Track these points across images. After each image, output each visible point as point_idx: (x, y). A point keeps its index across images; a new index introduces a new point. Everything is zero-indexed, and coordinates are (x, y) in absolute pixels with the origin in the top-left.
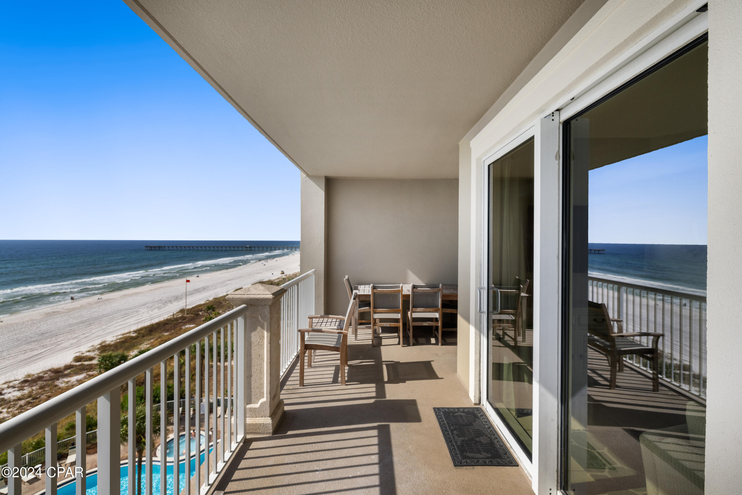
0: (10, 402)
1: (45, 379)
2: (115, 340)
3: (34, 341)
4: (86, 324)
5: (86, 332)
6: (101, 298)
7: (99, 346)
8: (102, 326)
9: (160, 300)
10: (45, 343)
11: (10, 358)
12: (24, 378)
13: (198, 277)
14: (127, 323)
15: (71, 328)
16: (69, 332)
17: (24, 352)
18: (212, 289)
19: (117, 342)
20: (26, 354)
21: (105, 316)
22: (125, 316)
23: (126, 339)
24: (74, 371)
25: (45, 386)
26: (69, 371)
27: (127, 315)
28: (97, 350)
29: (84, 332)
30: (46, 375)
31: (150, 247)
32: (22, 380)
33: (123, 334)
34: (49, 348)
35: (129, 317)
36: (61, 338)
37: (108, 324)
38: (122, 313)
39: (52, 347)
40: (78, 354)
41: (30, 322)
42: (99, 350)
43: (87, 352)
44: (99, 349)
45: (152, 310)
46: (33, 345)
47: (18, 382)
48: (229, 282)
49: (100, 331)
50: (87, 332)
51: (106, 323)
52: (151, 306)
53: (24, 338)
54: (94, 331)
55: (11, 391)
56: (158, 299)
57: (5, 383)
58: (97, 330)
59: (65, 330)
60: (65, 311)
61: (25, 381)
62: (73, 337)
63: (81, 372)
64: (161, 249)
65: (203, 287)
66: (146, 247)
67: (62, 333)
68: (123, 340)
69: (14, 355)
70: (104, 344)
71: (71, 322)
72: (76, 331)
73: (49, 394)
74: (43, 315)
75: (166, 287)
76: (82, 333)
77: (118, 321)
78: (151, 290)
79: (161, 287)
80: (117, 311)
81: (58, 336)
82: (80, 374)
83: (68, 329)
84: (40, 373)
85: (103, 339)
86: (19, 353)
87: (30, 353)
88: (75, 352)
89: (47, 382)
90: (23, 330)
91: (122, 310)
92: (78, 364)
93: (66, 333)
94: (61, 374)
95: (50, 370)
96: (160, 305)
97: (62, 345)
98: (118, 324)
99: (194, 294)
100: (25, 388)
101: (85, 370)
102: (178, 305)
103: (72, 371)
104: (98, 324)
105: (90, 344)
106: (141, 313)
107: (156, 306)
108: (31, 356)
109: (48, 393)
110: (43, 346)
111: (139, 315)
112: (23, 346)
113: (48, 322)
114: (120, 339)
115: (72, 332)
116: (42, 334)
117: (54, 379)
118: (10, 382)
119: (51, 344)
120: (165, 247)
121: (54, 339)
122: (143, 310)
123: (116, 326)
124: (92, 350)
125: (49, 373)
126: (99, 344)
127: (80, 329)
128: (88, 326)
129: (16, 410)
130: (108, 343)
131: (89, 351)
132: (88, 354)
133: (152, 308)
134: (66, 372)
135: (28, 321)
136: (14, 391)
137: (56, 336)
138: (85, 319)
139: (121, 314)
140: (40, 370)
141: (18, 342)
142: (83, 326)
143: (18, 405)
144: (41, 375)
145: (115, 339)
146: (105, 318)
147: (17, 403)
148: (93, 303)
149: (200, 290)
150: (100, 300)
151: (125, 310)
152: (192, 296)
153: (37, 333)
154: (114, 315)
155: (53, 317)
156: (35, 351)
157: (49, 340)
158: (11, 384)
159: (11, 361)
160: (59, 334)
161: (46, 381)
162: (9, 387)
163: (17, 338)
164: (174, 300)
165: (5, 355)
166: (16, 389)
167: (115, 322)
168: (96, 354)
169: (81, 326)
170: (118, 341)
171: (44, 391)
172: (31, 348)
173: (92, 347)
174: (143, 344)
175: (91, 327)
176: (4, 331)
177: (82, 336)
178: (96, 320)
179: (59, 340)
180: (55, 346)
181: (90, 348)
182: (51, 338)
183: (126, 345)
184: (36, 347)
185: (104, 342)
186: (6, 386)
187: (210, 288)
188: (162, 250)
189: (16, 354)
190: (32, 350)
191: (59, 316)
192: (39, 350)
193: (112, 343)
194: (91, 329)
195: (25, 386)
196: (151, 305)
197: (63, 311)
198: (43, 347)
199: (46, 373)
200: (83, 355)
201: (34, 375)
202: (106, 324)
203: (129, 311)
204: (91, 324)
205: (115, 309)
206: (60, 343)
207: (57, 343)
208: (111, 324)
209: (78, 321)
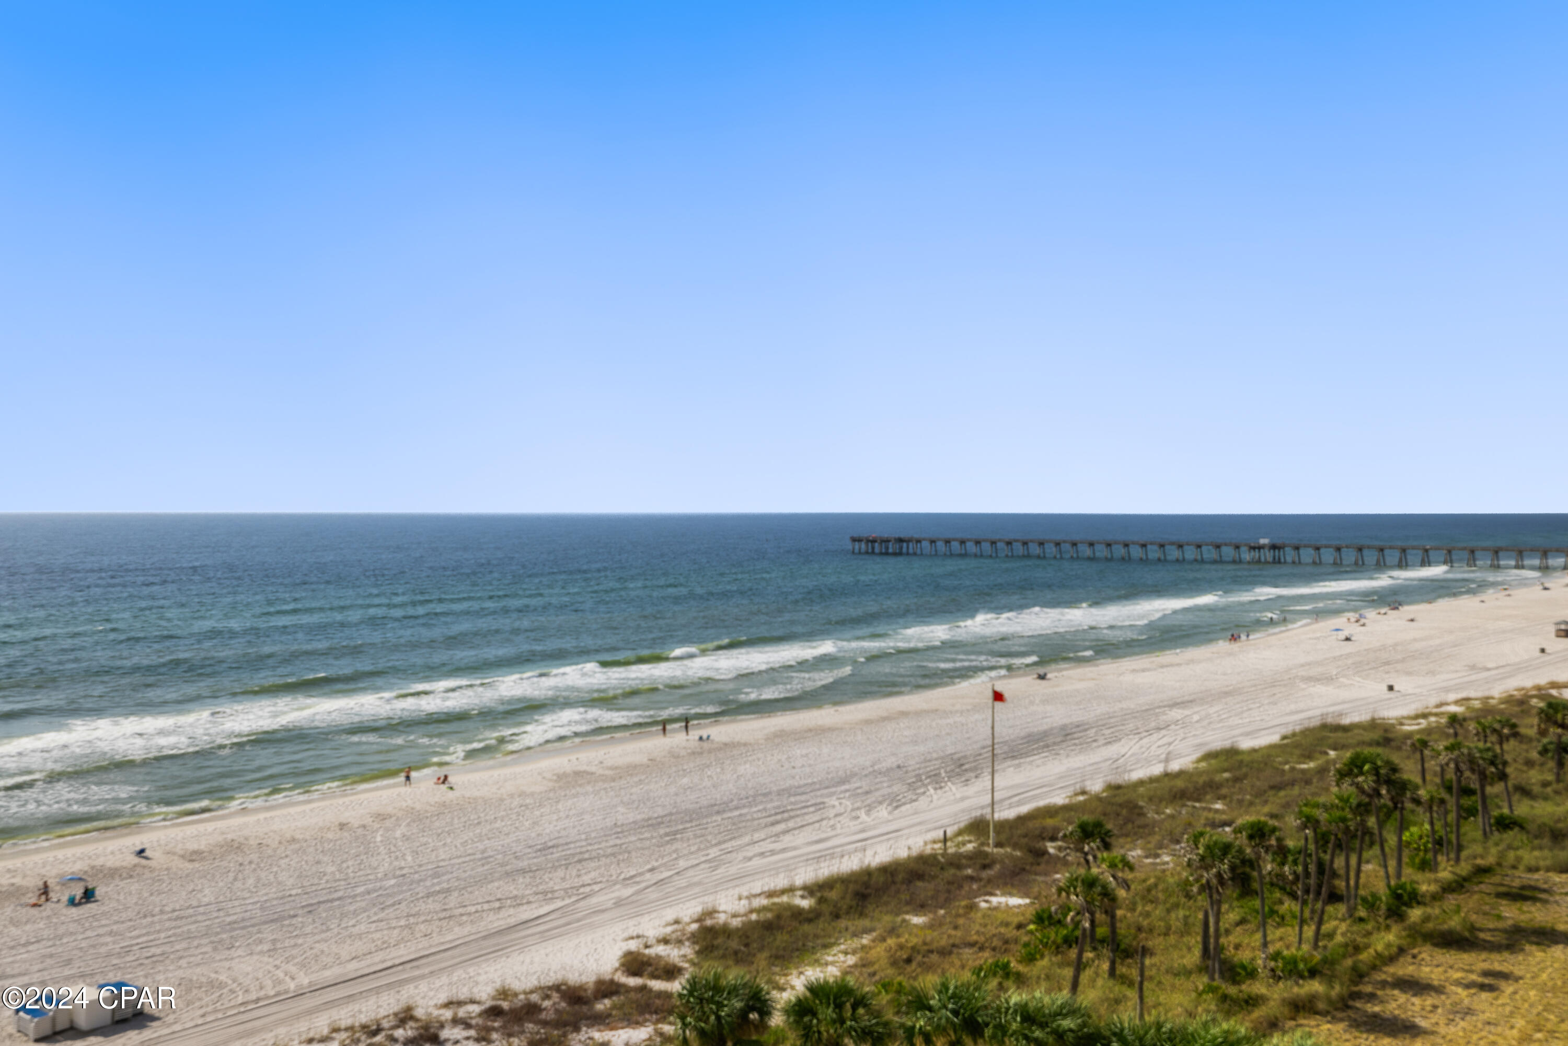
1: (543, 1016)
2: (745, 915)
3: (523, 871)
4: (662, 831)
5: (660, 862)
6: (708, 737)
7: (695, 926)
8: (707, 848)
9: (899, 767)
10: (551, 884)
11: (464, 918)
12: (494, 998)
13: (1042, 677)
14: (784, 850)
15: (618, 842)
16: (613, 855)
17: (497, 905)
18: (1102, 742)
19: (750, 922)
20: (503, 914)
21: (716, 808)
22: (779, 817)
23: (779, 917)
24: (620, 1007)
26: (607, 1002)
27: (786, 815)
28: (688, 939)
29: (656, 864)
30: (546, 1003)
31: (868, 541)
32: (489, 1004)
33: (771, 894)
34: (559, 904)
35: (791, 824)
36: (593, 875)
37: (725, 842)
38: (769, 806)
39: (567, 901)
40: (633, 946)
41: (516, 801)
42: (694, 943)
43: (659, 941)
44: (694, 938)
45: (869, 809)
46: (521, 886)
47: (475, 1009)
48: (1176, 714)
49: (703, 866)
50: (664, 865)
51: (720, 838)
52: (866, 788)
53: (500, 856)
54: (682, 864)
55: (459, 1037)
56: (891, 762)
57: (448, 1005)
58: (690, 863)
59: (603, 845)
60: (607, 772)
61: (494, 1012)
62: (622, 876)
63: (640, 1019)
64: (904, 550)
65: (1063, 727)
66: (854, 540)
67: (594, 854)
68: (769, 915)
69: (473, 909)
70: (709, 922)
71: (621, 819)
72: (634, 854)
74: (550, 780)
75: (919, 714)
76: (649, 867)
77: (757, 836)
78: (868, 722)
79: (904, 714)
80: (755, 796)
81: (585, 863)
82: (639, 1024)
83: (611, 843)
84: (532, 992)
85: (708, 901)
86: (486, 906)
87: (512, 911)
88: (626, 935)
89: (548, 1030)
90: (498, 824)
91: (770, 793)
92: (633, 981)
93: (607, 856)
94: (585, 1008)
95: (557, 988)
96: (895, 789)
97: (594, 900)
98: (757, 849)
99: (1027, 755)
100: (495, 1036)
101: (651, 1013)
102: (963, 799)
103: (614, 1007)
104: (696, 836)
105: (670, 914)
106: (831, 813)
107: (885, 791)
108: (512, 921)
110: (545, 893)
111: (824, 823)
112: (496, 884)
113: (560, 806)
114: (758, 911)
115: (621, 857)
116: (545, 848)
117: (565, 1024)
118: (460, 1003)
119: (565, 890)
120: (919, 541)
121: (574, 873)
122: (836, 803)
123: (750, 854)
124: (674, 936)
125: (556, 996)
126: (695, 917)
127: (643, 849)
128: (668, 842)
130: (722, 918)
131: (665, 941)
132: (661, 950)
133: (870, 799)
134: (603, 1005)
135: (512, 796)
136: (468, 1038)
137: (580, 861)
138: (660, 811)
139: (765, 809)
140: (531, 982)
141: (486, 867)
142: (652, 837)
144: (535, 998)
145: (742, 906)
146: (719, 818)
148: (683, 753)
149: (1050, 740)
150: (705, 745)
151: (780, 793)
152: (1019, 766)
153: (531, 843)
154: (745, 811)
155: (573, 791)
156: (525, 907)
157: (560, 873)
158: (462, 1012)
159: (468, 929)
160: (586, 856)
161: (545, 1023)
162: (456, 1021)
163: (483, 852)
164: (952, 775)
165: (452, 905)
166: (472, 1033)
167: (747, 839)
168: (684, 956)
169: (647, 839)
170: (754, 917)
172: (515, 892)
173: (676, 927)
174: (835, 950)
175: (675, 846)
176: (456, 821)
177: (648, 876)
178: (691, 821)
179: (586, 879)
180: (574, 899)
181: (669, 929)
182: (567, 866)
183: (778, 943)
184: (528, 892)
185: (711, 913)
186: (448, 1014)
187: (1092, 732)
188: (908, 554)
189: (479, 907)
190: (517, 901)
191: (589, 788)
192: (534, 906)
193: (736, 923)
194: (675, 856)
195: (494, 1029)
196: (865, 784)
197: (601, 772)
198: (547, 895)
199: (548, 997)
200: (647, 951)
201: (516, 995)
202: (719, 843)
203: (792, 799)
204: (676, 833)
205: (750, 785)
206: (587, 889)
207: (582, 890)
208: (734, 843)
209: (639, 817)
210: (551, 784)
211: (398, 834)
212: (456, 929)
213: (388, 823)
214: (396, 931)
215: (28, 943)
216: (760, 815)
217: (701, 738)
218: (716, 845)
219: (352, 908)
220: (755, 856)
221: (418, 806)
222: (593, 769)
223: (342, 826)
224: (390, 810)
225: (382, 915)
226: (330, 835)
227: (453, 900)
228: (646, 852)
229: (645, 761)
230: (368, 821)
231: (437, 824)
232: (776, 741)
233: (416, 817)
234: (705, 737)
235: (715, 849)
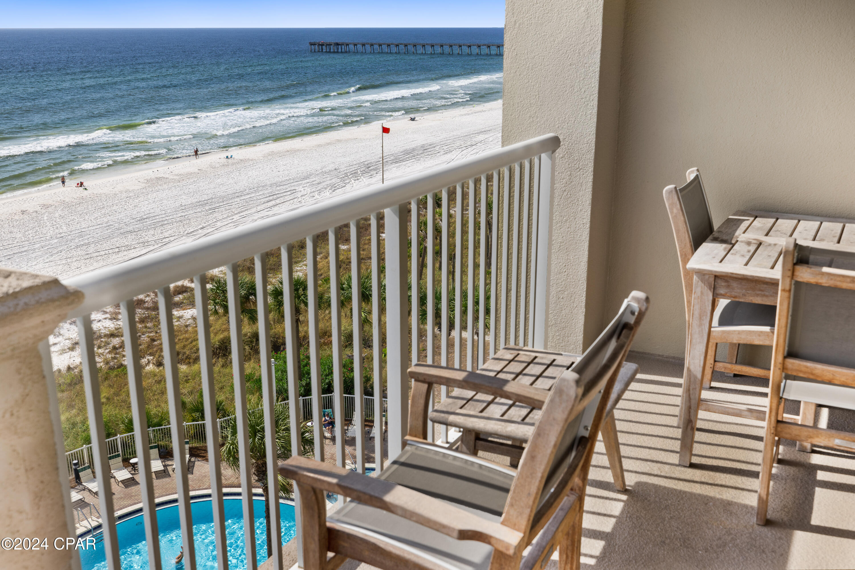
0: (100, 337)
1: (146, 305)
3: (131, 232)
4: (207, 208)
5: (207, 224)
8: (232, 215)
9: (335, 169)
10: (147, 238)
11: (99, 258)
13: (413, 119)
14: (274, 215)
15: (183, 214)
16: (181, 221)
17: (117, 250)
18: (441, 153)
20: (121, 254)
21: (237, 194)
22: (271, 198)
25: (146, 318)
27: (275, 196)
29: (205, 225)
30: (147, 299)
31: (319, 45)
34: (152, 248)
35: (278, 201)
36: (170, 232)
37: (242, 212)
38: (266, 192)
39: (156, 246)
41: (124, 195)
45: (320, 191)
46: (130, 240)
48: (481, 137)
49: (230, 225)
50: (209, 225)
51: (239, 210)
52: (318, 181)
53: (117, 225)
54: (219, 224)
55: (100, 318)
56: (331, 167)
59: (175, 216)
60: (175, 177)
62: (186, 232)
64: (340, 50)
65: (423, 146)
66: (311, 44)
67: (170, 221)
69: (103, 253)
71: (184, 202)
72: (192, 220)
73: (152, 335)
74: (143, 183)
75: (347, 141)
77: (259, 208)
78: (319, 146)
79: (339, 141)
80: (258, 187)
81: (165, 226)
83: (179, 215)
86: (111, 251)
87: (125, 253)
89: (149, 312)
90: (115, 208)
91: (266, 185)
93: (177, 222)
96: (333, 181)
98: (260, 215)
99: (403, 161)
102: (369, 185)
103: (184, 299)
104: (226, 210)
106: (299, 195)
107: (328, 182)
109: (151, 332)
110: (144, 243)
111: (296, 200)
112: (116, 239)
113: (149, 197)
115: (185, 222)
116: (142, 219)
119: (155, 241)
120: (347, 45)
121: (159, 231)
122: (302, 189)
123: (255, 218)
127: (197, 217)
128: (211, 213)
129: (110, 352)
133: (320, 186)
135: (121, 192)
136: (105, 319)
137: (162, 225)
138: (206, 197)
139: (263, 194)
141: (109, 231)
142: (202, 211)
143: (111, 346)
146: (238, 199)
147: (109, 340)
148: (217, 165)
149: (416, 152)
150: (230, 161)
151: (271, 185)
152: (399, 166)
153: (134, 217)
154: (253, 195)
155: (156, 188)
156: (133, 250)
157: (152, 232)
160: (166, 222)
161: (148, 309)
163: (107, 223)
164: (363, 173)
165: (91, 251)
166: (108, 316)
167: (254, 210)
168: (222, 271)
169: (199, 212)
171: (146, 327)
172: (127, 243)
174: (301, 264)
175: (215, 215)
176: (90, 207)
177: (200, 231)
178: (223, 202)
179: (166, 234)
180: (160, 245)
182: (155, 228)
184: (134, 243)
187: (437, 148)
188: (342, 52)
189: (107, 252)
190: (128, 248)
191: (165, 186)
192: (137, 250)
194: (215, 220)
196: (317, 179)
197: (172, 177)
202: (239, 213)
203: (278, 188)
204: (215, 208)
205: (255, 181)
206: (167, 240)
207: (164, 240)
208: (246, 212)
209: (194, 201)
210: (144, 185)
211: (57, 215)
212: (95, 264)
213: (50, 209)
214: (61, 267)
216: (261, 197)
217: (227, 157)
218: (237, 214)
219: (34, 256)
220: (258, 218)
221: (67, 200)
222: (167, 176)
223: (23, 212)
224: (51, 202)
225: (51, 259)
226: (17, 217)
227: (91, 249)
228: (199, 219)
229: (196, 171)
230: (38, 209)
231: (79, 209)
232: (269, 157)
233: (66, 205)
234: (229, 157)
235: (237, 216)
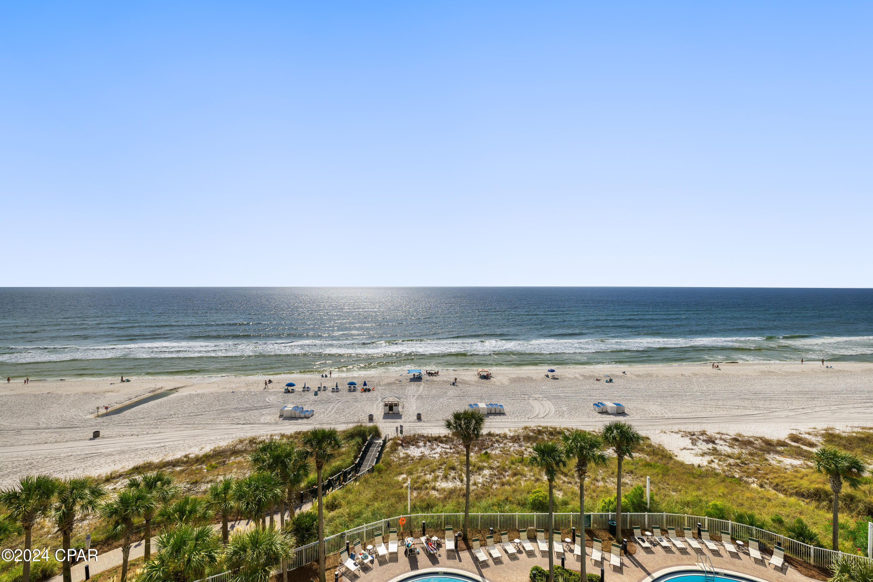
0: (721, 455)
1: (755, 446)
2: (849, 433)
3: (747, 399)
4: (808, 396)
5: (807, 406)
6: (831, 367)
7: (824, 432)
8: (830, 406)
10: (758, 405)
11: (724, 409)
12: (735, 435)
15: (787, 396)
16: (785, 400)
17: (737, 407)
19: (852, 436)
20: (739, 410)
21: (835, 392)
22: (868, 401)
23: (868, 437)
24: (789, 451)
25: (754, 453)
26: (782, 448)
28: (820, 435)
29: (805, 407)
30: (756, 442)
32: (733, 437)
33: (863, 428)
34: (762, 412)
36: (776, 405)
37: (839, 405)
38: (863, 396)
39: (765, 412)
40: (794, 432)
41: (744, 377)
42: (823, 437)
43: (806, 433)
44: (823, 435)
46: (746, 403)
47: (729, 437)
49: (828, 411)
50: (809, 408)
51: (836, 403)
53: (738, 393)
54: (817, 409)
55: (722, 444)
57: (719, 433)
58: (821, 409)
59: (781, 396)
60: (782, 373)
61: (736, 440)
62: (789, 408)
63: (797, 457)
67: (777, 399)
68: (863, 436)
69: (728, 407)
70: (830, 432)
71: (789, 389)
72: (794, 402)
73: (757, 465)
76: (801, 407)
77: (856, 406)
80: (855, 391)
81: (773, 401)
83: (785, 396)
84: (750, 437)
85: (831, 425)
86: (732, 407)
87: (742, 410)
88: (791, 428)
89: (757, 450)
90: (737, 383)
91: (864, 391)
92: (793, 444)
93: (782, 400)
94: (772, 448)
95: (761, 438)
97: (776, 414)
98: (856, 410)
100: (735, 447)
101: (802, 456)
103: (785, 450)
104: (824, 401)
105: (812, 425)
108: (743, 414)
109: (757, 464)
112: (737, 401)
113: (762, 381)
114: (857, 433)
115: (789, 402)
116: (756, 393)
117: (764, 451)
118: (722, 434)
119: (765, 408)
121: (768, 403)
123: (852, 412)
124: (813, 433)
125: (760, 441)
126: (824, 428)
128: (811, 401)
129: (726, 466)
130: (837, 432)
131: (809, 434)
132: (807, 436)
134: (779, 449)
135: (743, 375)
136: (726, 445)
137: (771, 400)
138: (807, 389)
139: (861, 397)
140: (750, 434)
141: (733, 395)
142: (803, 398)
143: (728, 462)
144: (751, 439)
145: (848, 430)
146: (836, 396)
147: (727, 458)
148: (818, 370)
150: (830, 369)
151: (869, 392)
153: (750, 391)
154: (850, 395)
155: (768, 377)
156: (748, 410)
157: (763, 402)
158: (723, 437)
159: (725, 412)
160: (773, 399)
161: (756, 448)
162: (721, 439)
163: (731, 390)
166: (727, 444)
167: (851, 406)
168: (818, 441)
169: (801, 398)
170: (854, 434)
171: (753, 459)
172: (744, 405)
173: (814, 430)
175: (814, 402)
176: (721, 380)
177: (801, 410)
178: (822, 395)
179: (774, 406)
180: (768, 411)
181: (811, 430)
182: (765, 401)
183: (867, 446)
184: (749, 406)
185: (832, 429)
186: (718, 436)
189: (730, 407)
190: (745, 408)
191: (775, 377)
192: (751, 410)
193: (844, 435)
194: (814, 406)
195: (735, 445)
197: (780, 372)
198: (756, 408)
199: (757, 440)
200: (800, 435)
201: (744, 436)
202: (836, 405)
204: (815, 398)
205: (853, 387)
206: (774, 410)
207: (771, 409)
208: (843, 406)
209: (797, 390)
210: (759, 374)
211: (701, 380)
212: (721, 412)
213: (697, 376)
214: (700, 408)
215: (596, 389)
216: (858, 398)
217: (827, 367)
219: (685, 398)
220: (855, 413)
221: (708, 373)
222: (777, 371)
223: (682, 375)
224: (698, 373)
225: (695, 402)
226: (678, 377)
227: (720, 403)
228: (800, 402)
229: (800, 371)
230: (691, 375)
231: (714, 379)
232: (867, 372)
233: (708, 376)
234: (829, 367)
235: (834, 407)
